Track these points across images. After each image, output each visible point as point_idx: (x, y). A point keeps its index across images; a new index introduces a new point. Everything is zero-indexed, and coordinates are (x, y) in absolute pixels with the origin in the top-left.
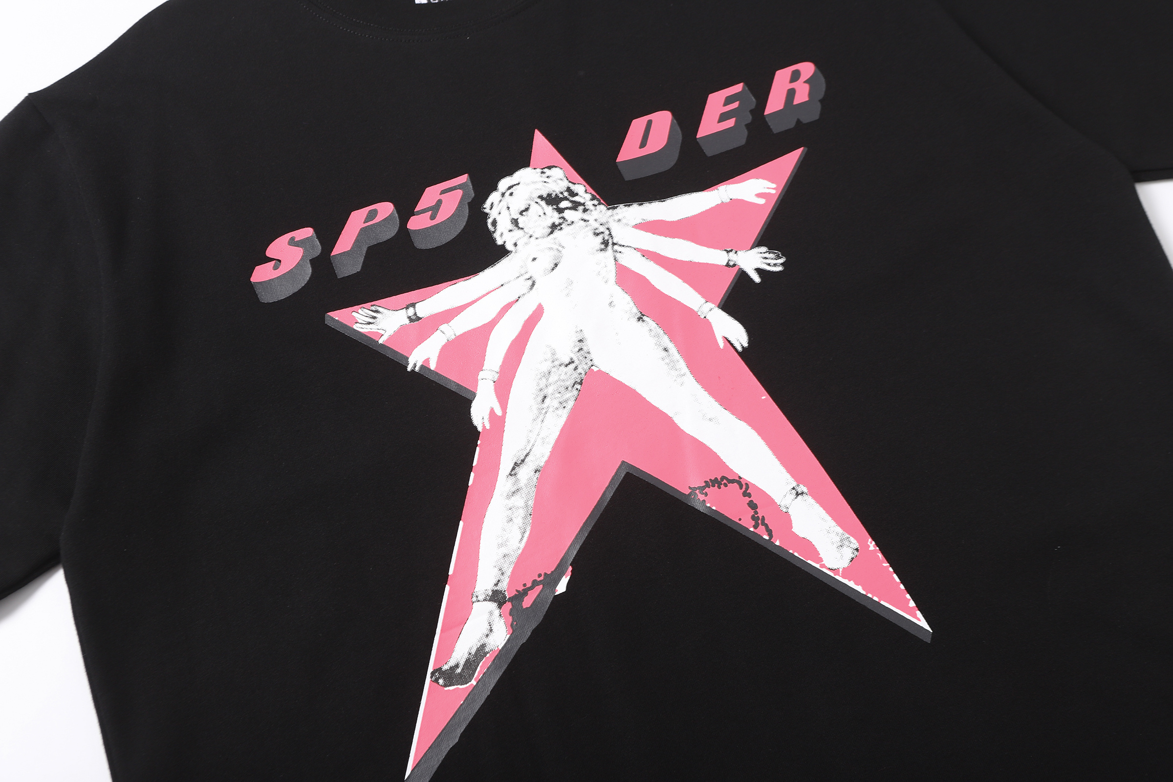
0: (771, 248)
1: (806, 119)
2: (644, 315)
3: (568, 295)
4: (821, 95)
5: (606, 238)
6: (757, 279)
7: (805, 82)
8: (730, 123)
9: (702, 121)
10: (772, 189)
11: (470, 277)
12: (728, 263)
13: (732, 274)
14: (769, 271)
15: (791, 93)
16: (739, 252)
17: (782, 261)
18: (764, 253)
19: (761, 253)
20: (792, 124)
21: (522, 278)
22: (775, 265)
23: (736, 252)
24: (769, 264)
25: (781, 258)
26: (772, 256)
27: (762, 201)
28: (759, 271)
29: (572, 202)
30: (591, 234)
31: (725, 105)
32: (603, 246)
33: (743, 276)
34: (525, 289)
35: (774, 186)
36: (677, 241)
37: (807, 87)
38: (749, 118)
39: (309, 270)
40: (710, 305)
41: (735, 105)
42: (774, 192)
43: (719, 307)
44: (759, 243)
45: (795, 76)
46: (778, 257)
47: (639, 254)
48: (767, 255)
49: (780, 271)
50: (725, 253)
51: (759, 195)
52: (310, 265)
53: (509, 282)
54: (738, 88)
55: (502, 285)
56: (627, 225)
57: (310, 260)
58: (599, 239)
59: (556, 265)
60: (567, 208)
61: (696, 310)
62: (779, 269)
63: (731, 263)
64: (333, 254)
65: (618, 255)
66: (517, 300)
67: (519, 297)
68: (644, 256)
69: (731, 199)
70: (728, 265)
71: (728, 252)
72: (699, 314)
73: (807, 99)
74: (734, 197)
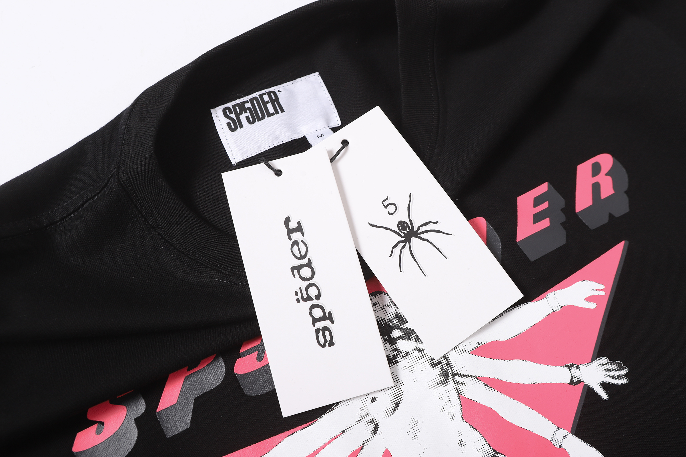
0: (612, 358)
1: (617, 214)
2: (497, 453)
3: (414, 438)
4: (625, 187)
5: (445, 368)
6: (604, 395)
7: (606, 175)
8: (545, 223)
9: (518, 224)
10: (601, 290)
11: (308, 424)
12: (571, 380)
13: (578, 392)
14: (615, 385)
15: (596, 188)
16: (581, 367)
17: (624, 372)
18: (606, 364)
19: (603, 365)
20: (605, 220)
21: (364, 422)
22: (619, 377)
23: (578, 367)
24: (613, 377)
25: (623, 368)
26: (614, 367)
27: (592, 306)
28: (604, 385)
29: (403, 330)
30: (428, 366)
31: (535, 205)
32: (443, 379)
33: (589, 391)
34: (369, 435)
35: (602, 287)
36: (516, 363)
37: (609, 179)
38: (563, 218)
39: (135, 432)
40: (563, 432)
41: (545, 205)
42: (603, 293)
43: (572, 433)
44: (598, 354)
45: (596, 169)
46: (620, 369)
47: (481, 384)
48: (609, 367)
49: (626, 384)
50: (566, 369)
51: (589, 299)
52: (134, 425)
53: (350, 427)
54: (544, 188)
55: (344, 431)
56: (464, 351)
57: (135, 419)
58: (437, 371)
59: (397, 404)
60: (399, 338)
61: (550, 439)
62: (623, 381)
63: (575, 380)
64: (159, 409)
65: (460, 387)
66: (362, 448)
67: (363, 444)
68: (487, 385)
69: (562, 307)
70: (572, 383)
71: (569, 367)
72: (554, 443)
73: (612, 192)
74: (564, 304)
